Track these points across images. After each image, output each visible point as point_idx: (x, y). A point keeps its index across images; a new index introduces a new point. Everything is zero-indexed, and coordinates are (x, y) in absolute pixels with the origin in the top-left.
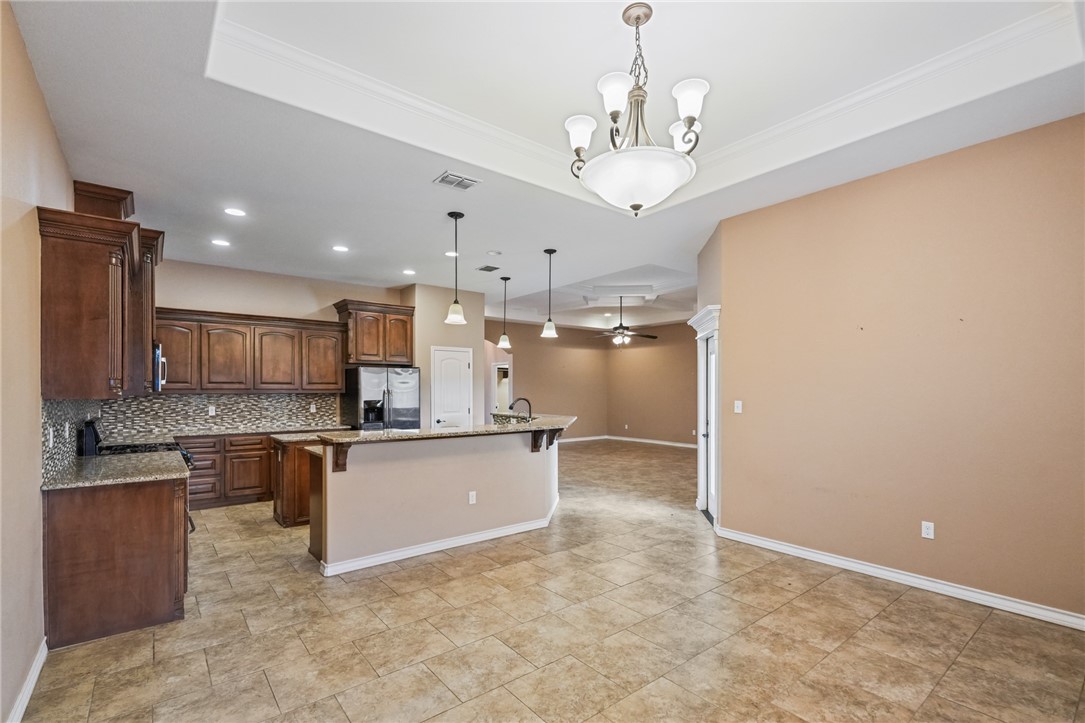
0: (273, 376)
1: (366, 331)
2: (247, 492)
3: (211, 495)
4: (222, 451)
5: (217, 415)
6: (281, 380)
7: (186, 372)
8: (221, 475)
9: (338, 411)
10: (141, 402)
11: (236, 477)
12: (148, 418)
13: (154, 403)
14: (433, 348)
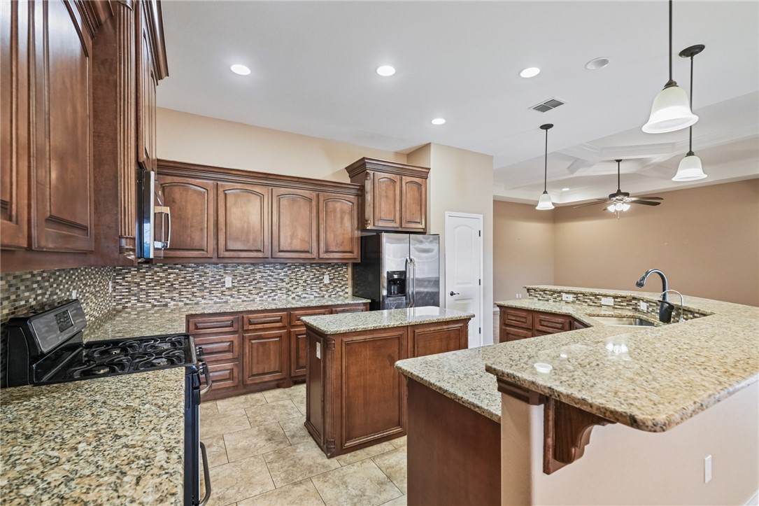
0: (291, 243)
1: (384, 194)
2: (267, 378)
3: (229, 383)
4: (240, 330)
5: (234, 287)
6: (298, 248)
7: (202, 238)
8: (239, 359)
9: (350, 282)
10: (156, 272)
11: (255, 360)
12: (163, 291)
13: (170, 274)
14: (447, 214)
